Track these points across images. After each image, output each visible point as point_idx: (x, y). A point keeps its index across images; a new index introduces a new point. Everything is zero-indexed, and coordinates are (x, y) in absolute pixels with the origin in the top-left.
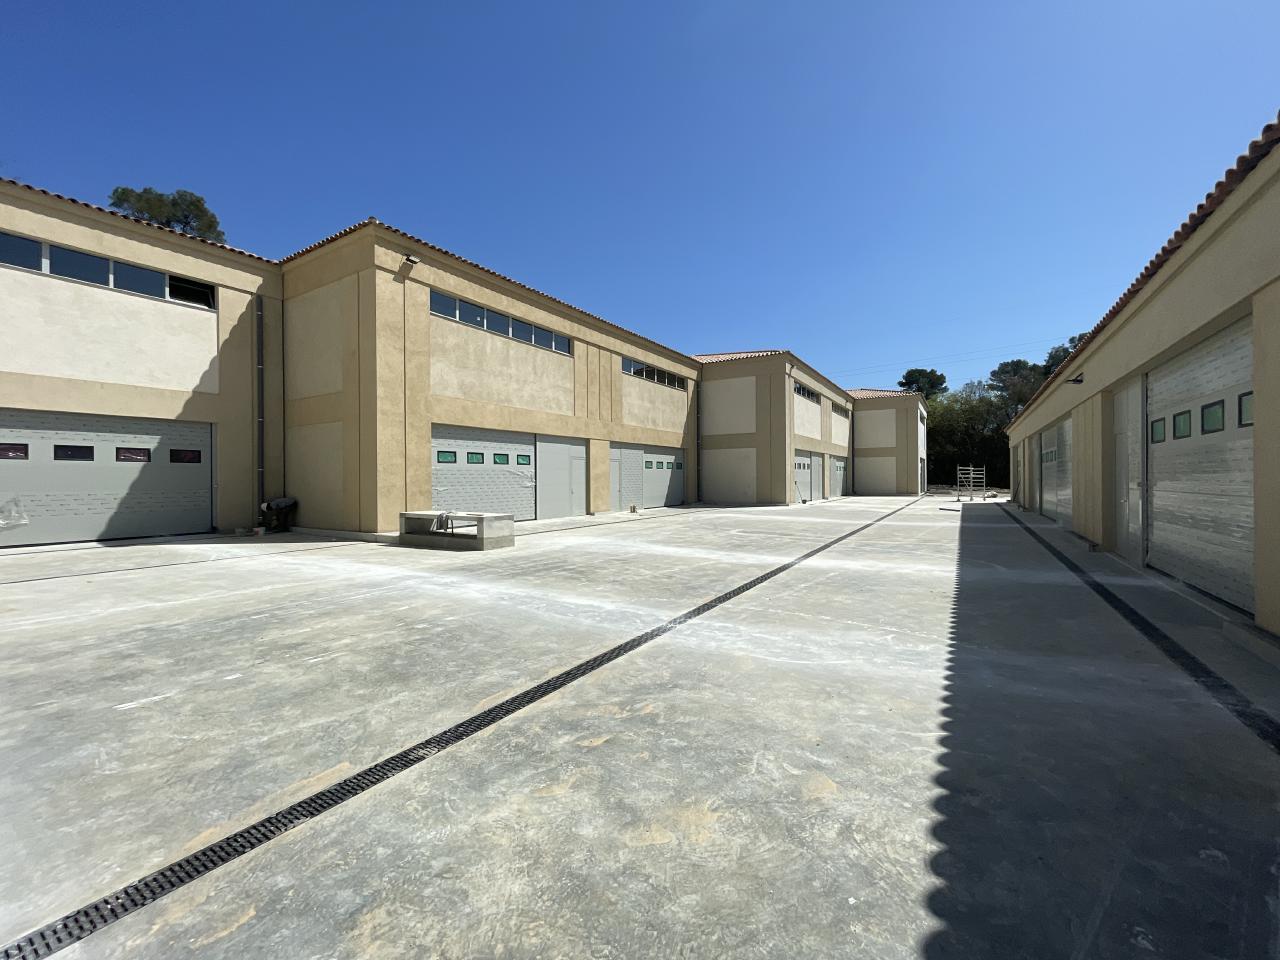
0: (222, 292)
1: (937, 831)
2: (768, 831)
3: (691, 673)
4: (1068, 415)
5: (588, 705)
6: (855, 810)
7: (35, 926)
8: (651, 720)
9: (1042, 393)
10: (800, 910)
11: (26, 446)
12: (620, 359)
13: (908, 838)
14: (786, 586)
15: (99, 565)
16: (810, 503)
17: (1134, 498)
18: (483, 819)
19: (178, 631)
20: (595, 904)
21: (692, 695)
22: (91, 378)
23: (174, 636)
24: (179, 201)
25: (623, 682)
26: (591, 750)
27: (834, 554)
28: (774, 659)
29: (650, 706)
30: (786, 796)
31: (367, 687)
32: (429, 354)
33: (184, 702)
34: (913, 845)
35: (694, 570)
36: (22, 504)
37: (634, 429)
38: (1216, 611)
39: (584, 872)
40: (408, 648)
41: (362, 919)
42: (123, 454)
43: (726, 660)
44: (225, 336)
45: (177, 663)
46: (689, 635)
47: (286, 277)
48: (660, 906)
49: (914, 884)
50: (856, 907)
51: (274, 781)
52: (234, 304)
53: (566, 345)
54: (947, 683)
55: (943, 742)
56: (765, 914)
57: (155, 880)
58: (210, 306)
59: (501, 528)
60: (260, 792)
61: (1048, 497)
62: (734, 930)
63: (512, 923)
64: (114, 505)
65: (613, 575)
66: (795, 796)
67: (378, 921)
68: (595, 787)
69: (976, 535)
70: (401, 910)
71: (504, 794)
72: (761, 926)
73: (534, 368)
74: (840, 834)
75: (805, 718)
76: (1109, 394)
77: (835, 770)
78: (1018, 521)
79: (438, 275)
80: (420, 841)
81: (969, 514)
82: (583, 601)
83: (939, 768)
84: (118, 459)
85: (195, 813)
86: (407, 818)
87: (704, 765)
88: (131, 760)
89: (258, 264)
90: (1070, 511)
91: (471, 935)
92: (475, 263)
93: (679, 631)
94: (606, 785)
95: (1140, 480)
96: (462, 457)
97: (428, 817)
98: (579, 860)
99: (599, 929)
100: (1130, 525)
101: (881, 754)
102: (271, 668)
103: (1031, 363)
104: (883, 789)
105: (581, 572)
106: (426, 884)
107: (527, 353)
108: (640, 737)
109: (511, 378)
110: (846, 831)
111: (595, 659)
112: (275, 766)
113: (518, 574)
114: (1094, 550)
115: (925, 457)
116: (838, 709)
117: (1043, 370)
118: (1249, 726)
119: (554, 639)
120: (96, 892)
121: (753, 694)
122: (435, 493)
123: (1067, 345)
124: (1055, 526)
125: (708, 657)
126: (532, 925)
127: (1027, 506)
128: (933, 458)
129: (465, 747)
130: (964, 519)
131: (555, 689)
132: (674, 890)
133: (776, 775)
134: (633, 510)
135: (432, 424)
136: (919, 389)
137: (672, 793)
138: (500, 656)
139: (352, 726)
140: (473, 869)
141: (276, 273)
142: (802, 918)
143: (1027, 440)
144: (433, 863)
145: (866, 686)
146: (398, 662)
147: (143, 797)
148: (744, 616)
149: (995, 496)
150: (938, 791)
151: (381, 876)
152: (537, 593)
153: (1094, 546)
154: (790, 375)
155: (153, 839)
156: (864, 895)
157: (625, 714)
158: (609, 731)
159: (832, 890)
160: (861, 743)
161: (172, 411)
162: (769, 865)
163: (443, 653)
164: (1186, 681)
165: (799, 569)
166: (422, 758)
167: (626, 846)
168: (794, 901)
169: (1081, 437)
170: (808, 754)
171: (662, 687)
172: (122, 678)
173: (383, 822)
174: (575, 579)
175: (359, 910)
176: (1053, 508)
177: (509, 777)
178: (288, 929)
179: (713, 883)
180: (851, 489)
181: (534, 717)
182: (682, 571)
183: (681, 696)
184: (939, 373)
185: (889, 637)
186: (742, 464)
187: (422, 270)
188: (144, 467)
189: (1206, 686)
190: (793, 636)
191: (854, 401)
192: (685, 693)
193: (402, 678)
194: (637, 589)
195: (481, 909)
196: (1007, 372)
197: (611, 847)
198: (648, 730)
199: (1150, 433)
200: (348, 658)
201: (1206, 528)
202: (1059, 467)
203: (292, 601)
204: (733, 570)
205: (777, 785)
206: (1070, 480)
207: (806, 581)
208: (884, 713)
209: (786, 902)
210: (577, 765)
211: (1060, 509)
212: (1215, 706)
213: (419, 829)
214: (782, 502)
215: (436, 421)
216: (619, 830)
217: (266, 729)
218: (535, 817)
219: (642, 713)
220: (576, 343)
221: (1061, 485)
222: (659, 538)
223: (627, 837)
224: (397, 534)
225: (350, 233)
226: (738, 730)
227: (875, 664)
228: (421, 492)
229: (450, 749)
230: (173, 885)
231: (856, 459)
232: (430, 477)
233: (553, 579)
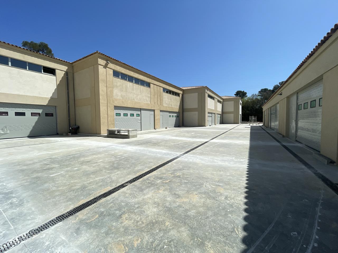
0: (57, 71)
1: (246, 198)
2: (209, 198)
3: (187, 166)
4: (278, 103)
5: (163, 174)
6: (228, 194)
7: (50, 219)
8: (179, 177)
9: (272, 97)
10: (217, 212)
11: (8, 112)
12: (162, 88)
13: (240, 199)
14: (208, 146)
15: (30, 143)
16: (212, 126)
17: (294, 124)
18: (144, 197)
19: (58, 158)
20: (173, 212)
21: (188, 171)
22: (24, 94)
23: (58, 160)
24: (41, 45)
25: (171, 169)
26: (166, 183)
27: (219, 139)
28: (206, 163)
29: (178, 174)
30: (212, 192)
31: (109, 170)
32: (113, 88)
33: (66, 175)
34: (241, 200)
35: (184, 143)
36: (7, 128)
37: (166, 107)
38: (312, 151)
39: (169, 206)
40: (117, 162)
41: (123, 216)
42: (33, 114)
43: (195, 164)
44: (58, 83)
45: (61, 166)
46: (185, 158)
47: (74, 67)
48: (187, 212)
49: (242, 207)
50: (229, 212)
51: (94, 191)
52: (60, 74)
53: (148, 85)
54: (248, 168)
55: (247, 180)
56: (210, 213)
57: (73, 210)
58: (54, 75)
59: (134, 133)
60: (91, 193)
61: (273, 124)
62: (204, 216)
63: (156, 216)
64: (31, 128)
65: (164, 144)
66: (214, 191)
67: (126, 217)
68: (169, 191)
69: (254, 134)
70: (131, 215)
71: (148, 192)
72: (209, 215)
73: (140, 91)
74: (225, 198)
75: (215, 176)
76: (288, 98)
77: (223, 186)
78: (265, 130)
79: (115, 66)
80: (131, 202)
81: (252, 128)
82: (157, 151)
83: (246, 185)
84: (32, 116)
85: (78, 197)
86: (127, 197)
87: (193, 186)
88: (58, 187)
89: (66, 63)
90: (278, 128)
91: (148, 218)
92: (124, 63)
93: (183, 157)
94: (171, 190)
95: (295, 120)
96: (122, 115)
97: (132, 197)
98: (168, 205)
99: (175, 217)
100: (292, 131)
101: (233, 183)
102: (84, 167)
103: (269, 89)
104: (234, 190)
105: (156, 144)
106: (135, 210)
107: (138, 87)
108: (177, 180)
109: (134, 94)
110: (226, 198)
111: (163, 164)
112: (93, 188)
113: (140, 144)
114: (283, 137)
115: (241, 114)
116: (222, 174)
117: (272, 91)
118: (316, 176)
119: (152, 159)
120: (61, 213)
121: (202, 171)
122: (115, 124)
123: (278, 84)
124: (274, 131)
125: (190, 163)
126: (160, 216)
127: (267, 126)
128: (243, 114)
129: (136, 183)
130: (251, 130)
131: (155, 170)
132: (190, 209)
133: (210, 187)
134: (166, 128)
135: (114, 106)
136: (240, 96)
137: (186, 191)
138: (140, 163)
139: (108, 179)
140: (145, 207)
141: (71, 66)
142: (218, 214)
143: (267, 109)
144: (135, 206)
145: (229, 169)
146: (115, 165)
147: (64, 194)
148: (198, 153)
149: (259, 124)
150: (246, 190)
151: (124, 208)
152: (146, 149)
153: (283, 136)
154: (207, 93)
155: (69, 203)
156: (231, 209)
157: (173, 176)
158: (170, 179)
159: (224, 209)
160: (228, 181)
161: (45, 103)
162: (210, 205)
163: (126, 163)
164: (303, 167)
165: (210, 142)
166: (127, 185)
167: (178, 202)
168: (216, 211)
169: (281, 109)
170: (216, 183)
171: (180, 170)
172: (49, 169)
173: (122, 198)
174: (155, 145)
175: (122, 215)
176: (274, 127)
177: (148, 189)
178: (107, 218)
179: (198, 208)
180: (222, 122)
181: (151, 176)
182: (181, 143)
183: (185, 171)
184: (245, 92)
185: (234, 158)
186: (194, 116)
187: (111, 65)
188: (39, 118)
189: (308, 168)
190: (210, 158)
191: (223, 99)
192: (186, 171)
193: (117, 168)
194: (170, 148)
195: (148, 214)
196: (263, 92)
197: (174, 202)
198: (179, 179)
199: (298, 108)
200: (103, 164)
201: (310, 131)
202: (275, 116)
203: (84, 151)
204: (193, 143)
205: (210, 189)
206: (278, 120)
207: (212, 145)
208: (233, 174)
209: (214, 211)
210: (164, 186)
211: (275, 127)
212: (309, 171)
213: (130, 200)
214: (204, 126)
215: (115, 105)
216: (176, 199)
217: (88, 180)
218: (156, 197)
219: (177, 175)
220: (151, 84)
221: (276, 121)
222: (174, 135)
223: (178, 200)
224: (107, 135)
225: (91, 55)
226: (199, 178)
227: (231, 164)
228: (112, 124)
229: (133, 183)
230: (78, 211)
231: (223, 114)
232: (114, 120)
233: (149, 145)
